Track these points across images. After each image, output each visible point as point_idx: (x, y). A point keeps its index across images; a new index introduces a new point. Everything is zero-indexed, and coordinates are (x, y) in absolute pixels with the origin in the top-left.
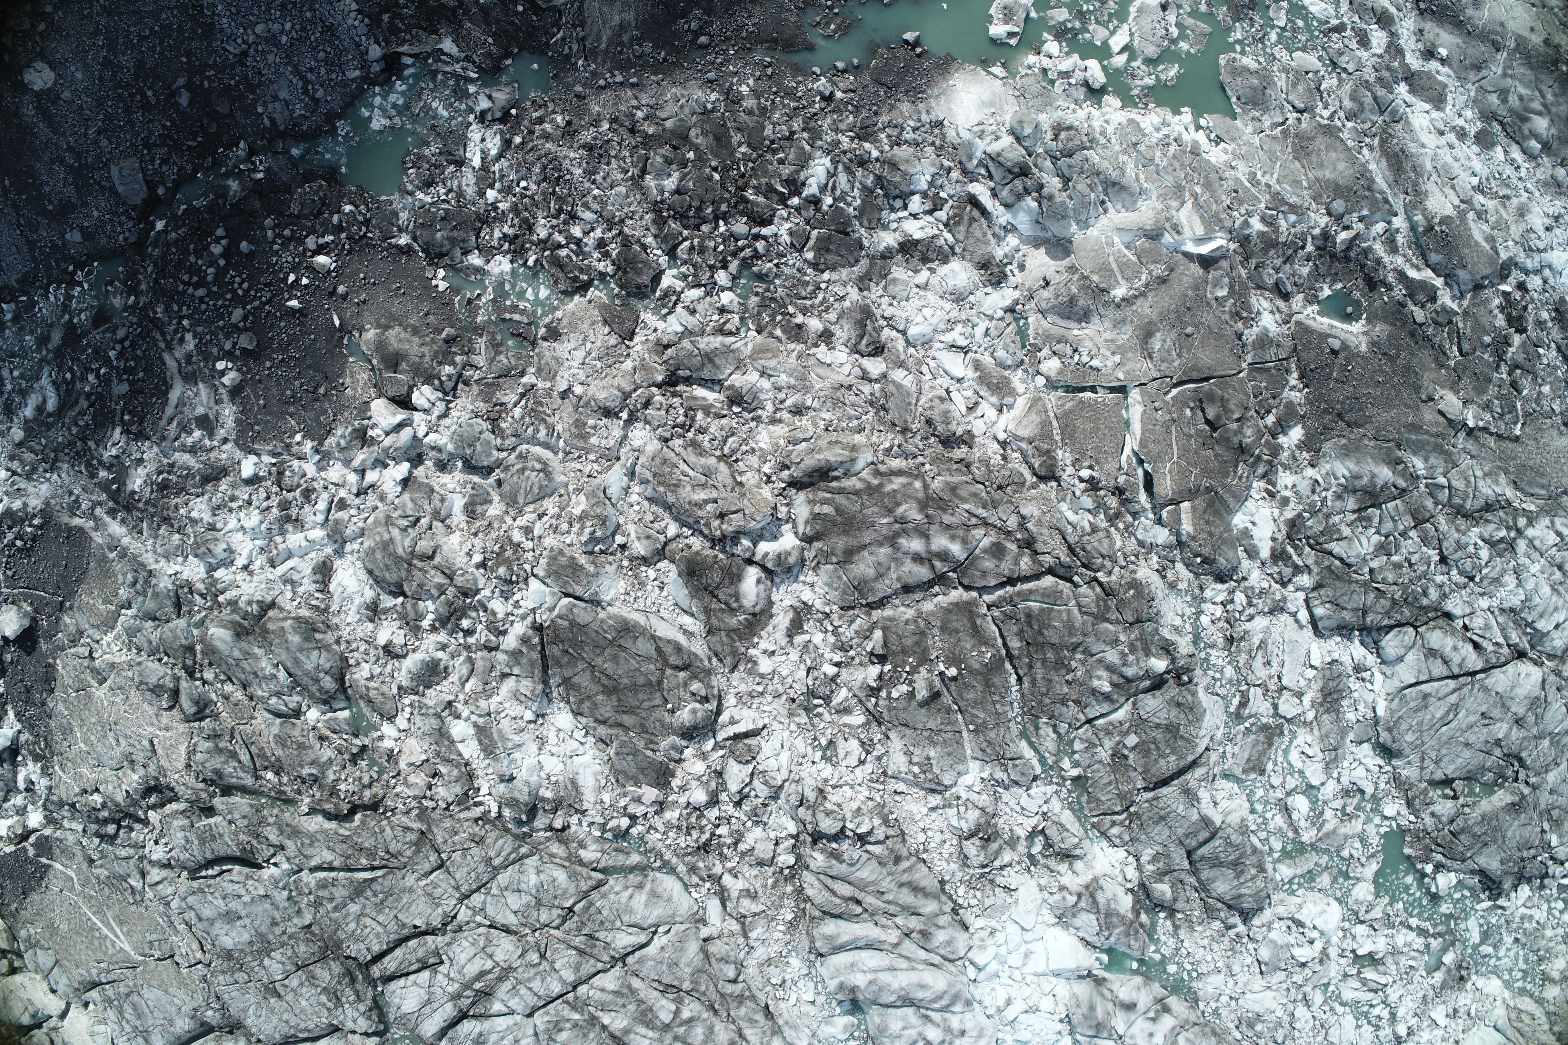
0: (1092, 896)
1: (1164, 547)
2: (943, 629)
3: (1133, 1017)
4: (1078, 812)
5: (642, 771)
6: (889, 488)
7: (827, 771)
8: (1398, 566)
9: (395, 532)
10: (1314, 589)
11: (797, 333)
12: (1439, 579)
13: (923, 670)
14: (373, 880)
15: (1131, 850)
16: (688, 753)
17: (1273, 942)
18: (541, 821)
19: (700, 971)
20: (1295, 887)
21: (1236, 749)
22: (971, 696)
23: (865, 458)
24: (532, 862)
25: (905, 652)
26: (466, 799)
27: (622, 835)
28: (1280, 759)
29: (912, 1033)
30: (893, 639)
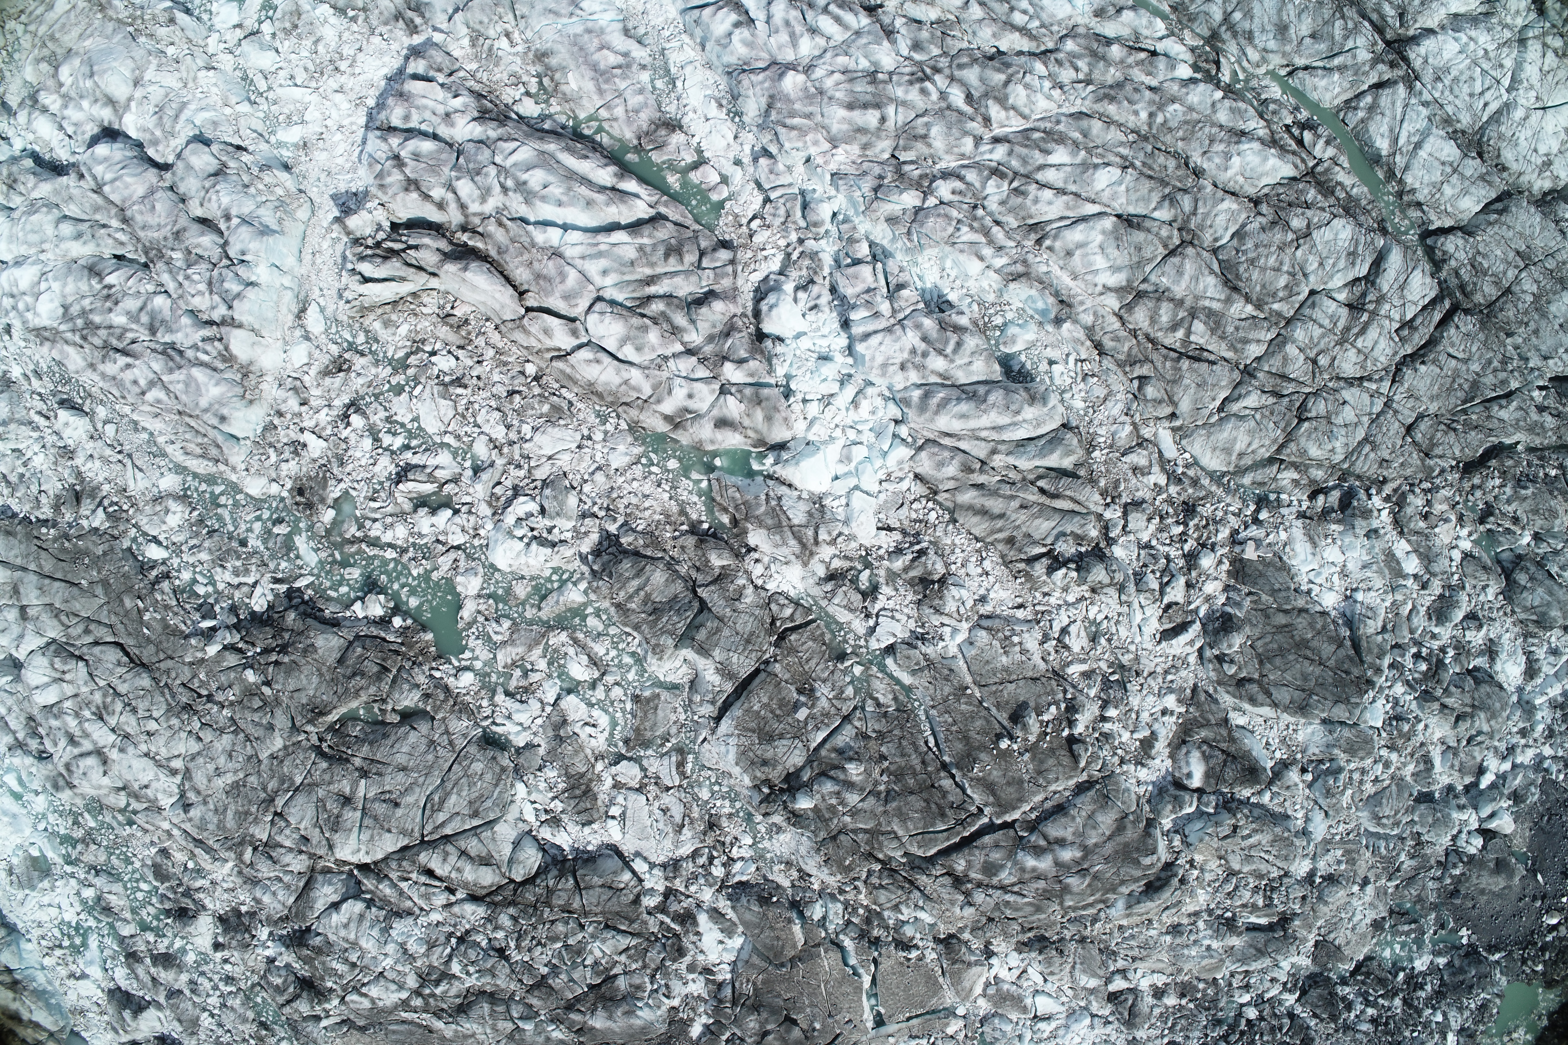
0: (804, 546)
1: (812, 902)
2: (1021, 782)
3: (715, 412)
4: (831, 621)
5: (1261, 575)
6: (1098, 896)
7: (1093, 611)
8: (554, 939)
9: (1486, 728)
10: (638, 896)
11: (1184, 990)
12: (500, 935)
13: (1032, 738)
14: (1465, 402)
15: (763, 594)
16: (1222, 599)
17: (569, 518)
18: (1335, 495)
19: (1174, 382)
20: (555, 577)
21: (673, 718)
22: (979, 723)
23: (1118, 911)
24: (1338, 457)
25: (1052, 751)
26: (1398, 501)
27: (1262, 502)
28: (619, 715)
29: (959, 362)
30: (1066, 760)
